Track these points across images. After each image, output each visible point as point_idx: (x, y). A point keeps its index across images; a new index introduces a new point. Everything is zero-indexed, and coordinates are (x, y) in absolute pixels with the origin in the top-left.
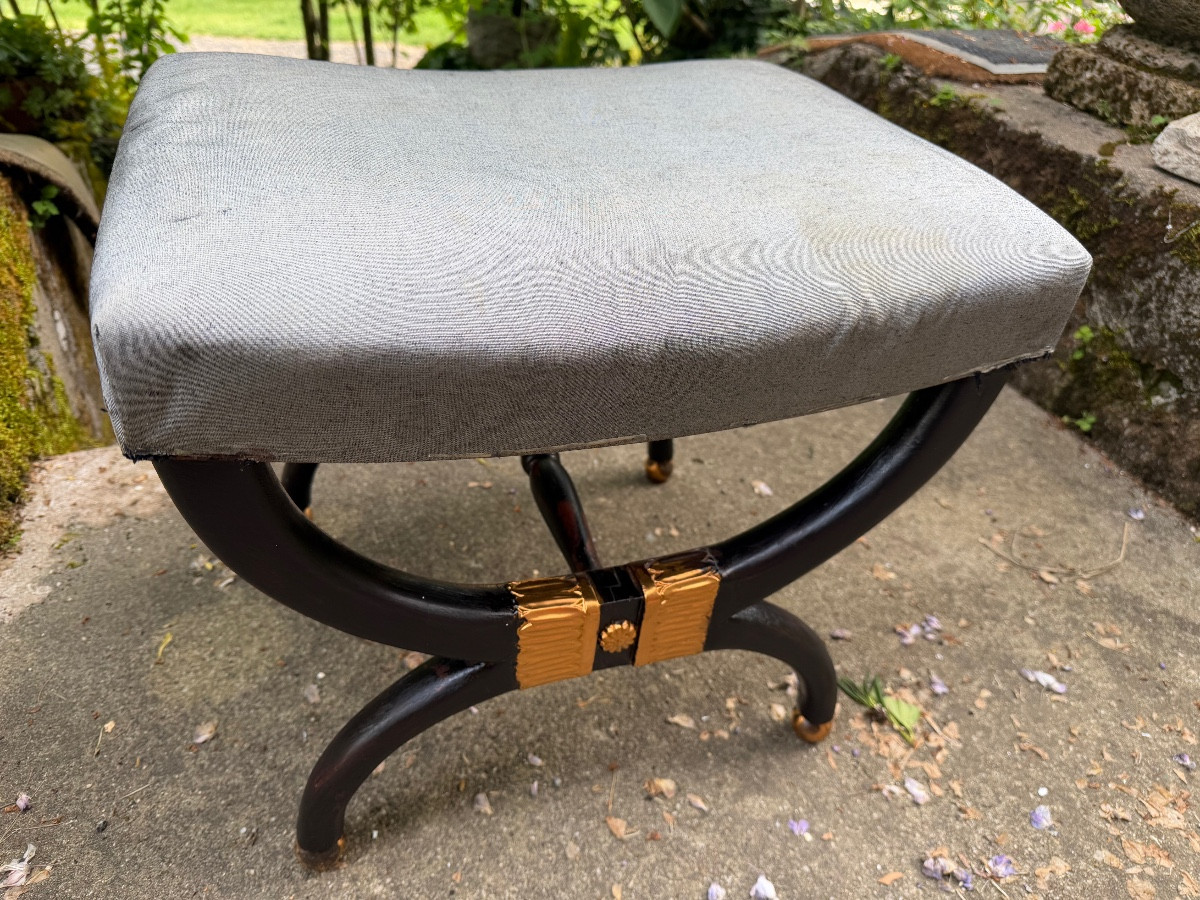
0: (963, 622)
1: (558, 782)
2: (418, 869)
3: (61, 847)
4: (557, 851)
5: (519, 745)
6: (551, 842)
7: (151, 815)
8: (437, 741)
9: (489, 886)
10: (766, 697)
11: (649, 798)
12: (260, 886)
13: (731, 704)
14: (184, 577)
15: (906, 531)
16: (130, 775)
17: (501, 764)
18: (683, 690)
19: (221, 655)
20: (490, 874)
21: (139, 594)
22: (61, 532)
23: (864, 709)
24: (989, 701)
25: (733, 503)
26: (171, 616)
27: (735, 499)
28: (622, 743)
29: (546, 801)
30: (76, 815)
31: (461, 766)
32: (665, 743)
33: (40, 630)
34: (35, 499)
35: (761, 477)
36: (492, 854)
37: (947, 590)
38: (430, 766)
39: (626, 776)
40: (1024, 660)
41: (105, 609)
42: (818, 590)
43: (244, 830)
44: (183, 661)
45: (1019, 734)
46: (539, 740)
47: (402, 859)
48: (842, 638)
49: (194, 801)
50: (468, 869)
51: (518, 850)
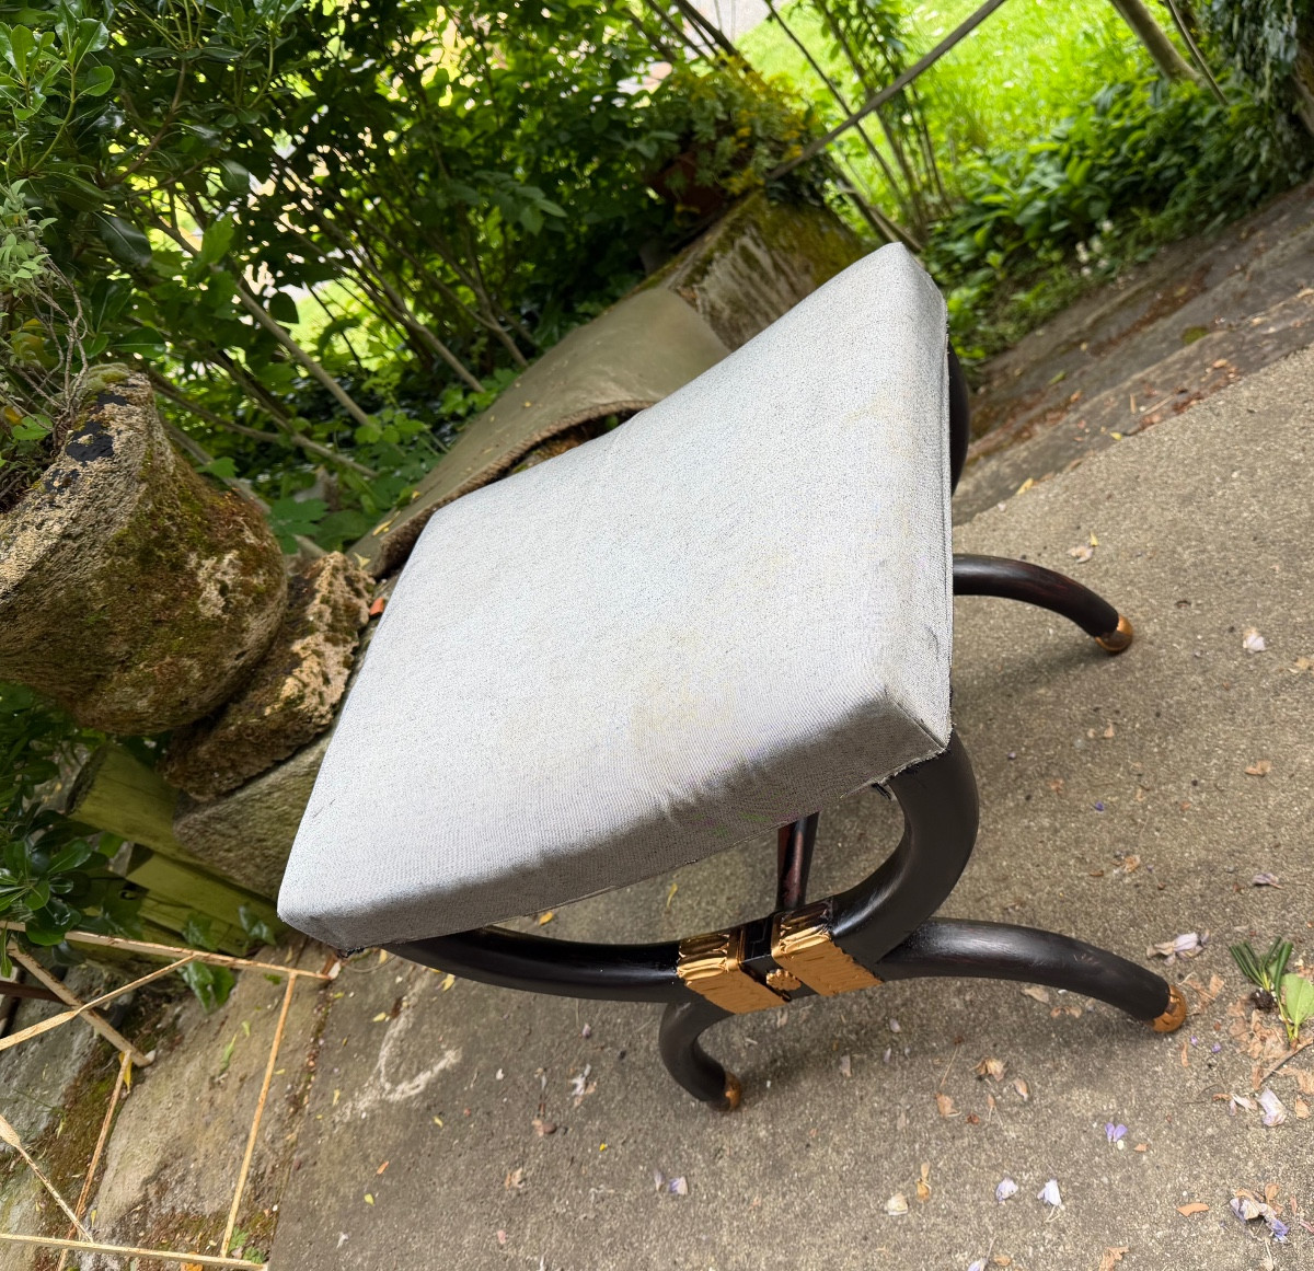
1: (907, 1051)
2: (791, 1120)
3: (602, 1068)
4: (891, 1122)
5: (887, 1008)
6: (889, 1111)
7: (648, 1047)
9: (835, 1144)
11: (980, 1078)
16: (642, 1013)
17: (869, 1027)
20: (838, 1133)
25: (1203, 673)
26: (679, 867)
27: (1208, 665)
28: (973, 1015)
29: (895, 1070)
30: (611, 1045)
31: (839, 1025)
32: (1014, 1018)
35: (1260, 620)
36: (844, 1116)
38: (817, 1023)
39: (967, 1051)
44: (682, 911)
46: (904, 1004)
47: (782, 1110)
48: (1267, 884)
50: (823, 1127)
51: (862, 1114)
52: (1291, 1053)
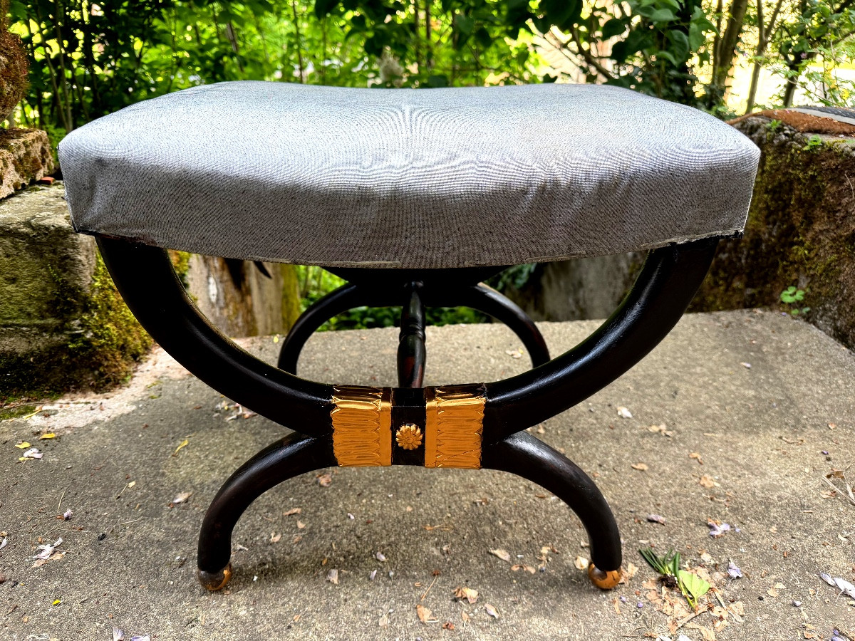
0: (773, 529)
1: (392, 574)
2: (273, 607)
3: (75, 543)
4: (373, 619)
5: (374, 545)
6: (371, 612)
7: (131, 537)
8: (320, 531)
9: (316, 629)
10: (576, 551)
11: (456, 600)
12: (173, 592)
13: (545, 550)
14: (209, 412)
15: (741, 456)
16: (130, 513)
17: (356, 555)
18: (510, 534)
19: (211, 458)
20: (320, 622)
21: (181, 417)
22: (155, 379)
23: (659, 575)
24: (781, 592)
25: (597, 419)
26: (193, 432)
27: (599, 416)
28: (448, 560)
29: (379, 585)
30: (91, 528)
31: (330, 549)
32: (482, 566)
33: (120, 428)
34: (149, 361)
35: (626, 405)
36: (327, 610)
37: (767, 504)
38: (309, 546)
39: (443, 582)
40: (828, 568)
41: (159, 422)
42: (648, 486)
43: (178, 558)
44: (188, 456)
45: (805, 624)
46: (389, 545)
47: (266, 599)
48: (657, 522)
49: (159, 535)
50: (306, 615)
51: (345, 612)
52: (693, 615)
